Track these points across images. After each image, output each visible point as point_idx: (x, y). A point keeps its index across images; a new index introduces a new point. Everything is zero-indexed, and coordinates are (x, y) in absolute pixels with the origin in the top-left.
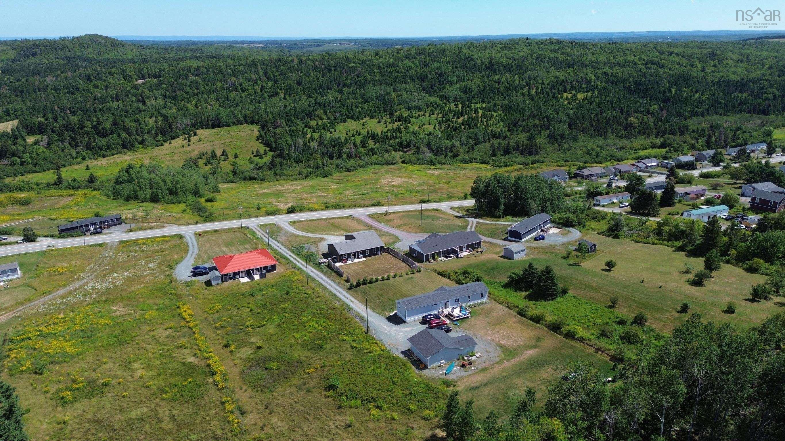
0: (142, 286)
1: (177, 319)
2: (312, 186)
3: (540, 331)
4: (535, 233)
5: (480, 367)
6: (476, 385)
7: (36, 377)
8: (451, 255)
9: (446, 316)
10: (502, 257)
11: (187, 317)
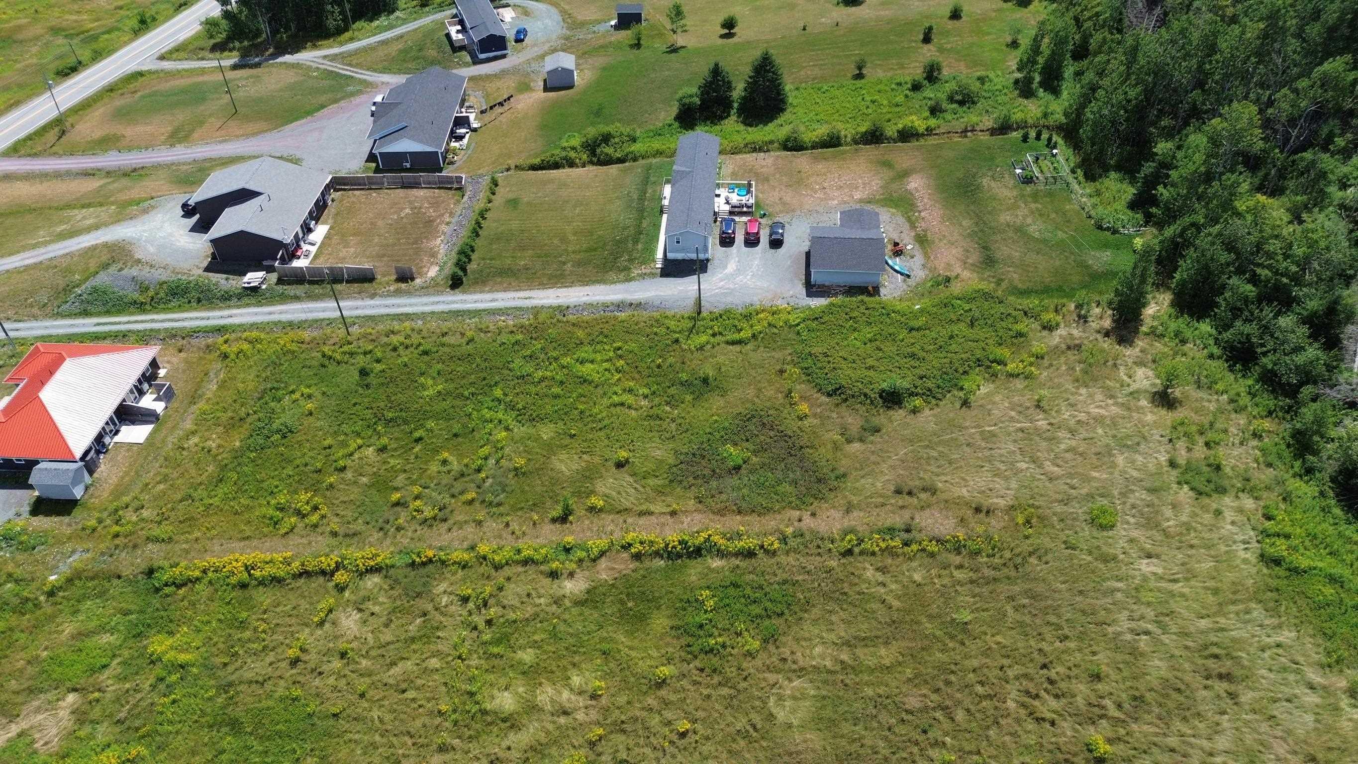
3: (864, 153)
8: (461, 131)
9: (731, 213)
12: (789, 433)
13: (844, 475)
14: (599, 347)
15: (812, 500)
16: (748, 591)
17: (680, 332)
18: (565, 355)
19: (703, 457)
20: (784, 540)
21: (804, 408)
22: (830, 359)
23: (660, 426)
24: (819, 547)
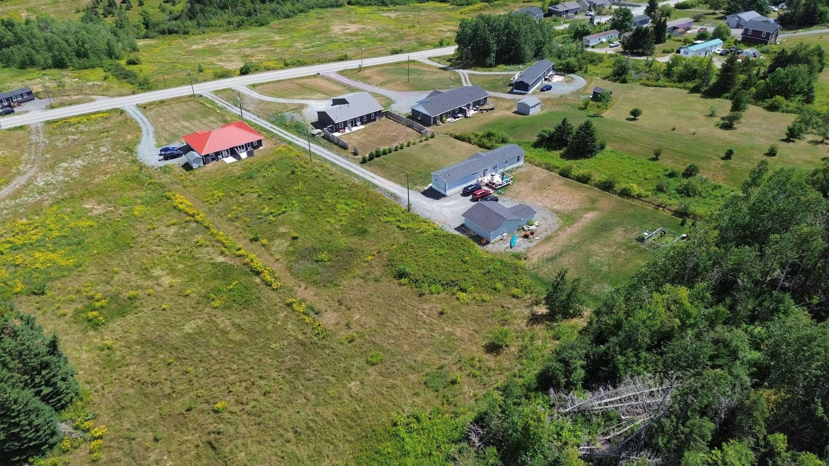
0: (108, 176)
1: (174, 213)
2: (250, 39)
3: (591, 191)
4: (540, 83)
5: (544, 235)
6: (549, 255)
7: (38, 298)
8: (459, 115)
9: (487, 185)
10: (515, 112)
11: (187, 210)
20: (284, 287)
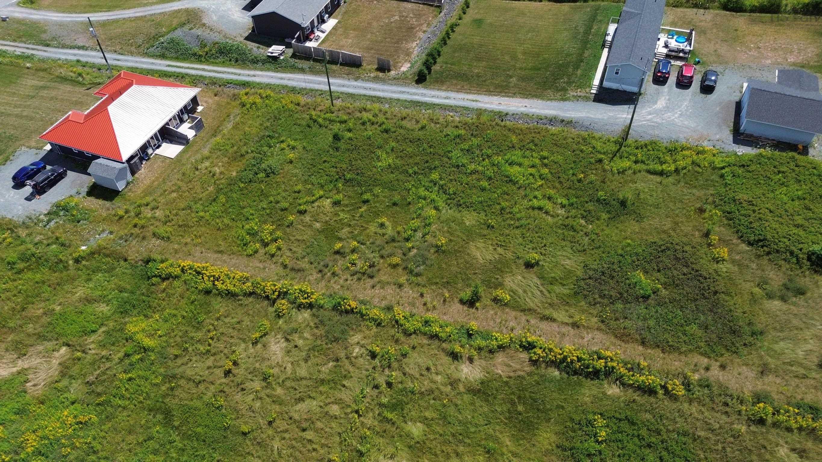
1: (224, 306)
9: (668, 56)
12: (704, 274)
13: (761, 333)
14: (528, 153)
15: (723, 351)
16: (644, 432)
17: (604, 153)
18: (498, 154)
19: (612, 278)
20: (687, 385)
21: (724, 252)
22: (756, 208)
23: (574, 237)
24: (726, 404)
